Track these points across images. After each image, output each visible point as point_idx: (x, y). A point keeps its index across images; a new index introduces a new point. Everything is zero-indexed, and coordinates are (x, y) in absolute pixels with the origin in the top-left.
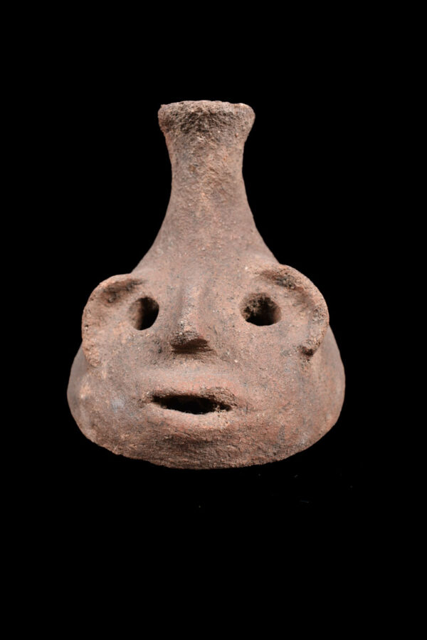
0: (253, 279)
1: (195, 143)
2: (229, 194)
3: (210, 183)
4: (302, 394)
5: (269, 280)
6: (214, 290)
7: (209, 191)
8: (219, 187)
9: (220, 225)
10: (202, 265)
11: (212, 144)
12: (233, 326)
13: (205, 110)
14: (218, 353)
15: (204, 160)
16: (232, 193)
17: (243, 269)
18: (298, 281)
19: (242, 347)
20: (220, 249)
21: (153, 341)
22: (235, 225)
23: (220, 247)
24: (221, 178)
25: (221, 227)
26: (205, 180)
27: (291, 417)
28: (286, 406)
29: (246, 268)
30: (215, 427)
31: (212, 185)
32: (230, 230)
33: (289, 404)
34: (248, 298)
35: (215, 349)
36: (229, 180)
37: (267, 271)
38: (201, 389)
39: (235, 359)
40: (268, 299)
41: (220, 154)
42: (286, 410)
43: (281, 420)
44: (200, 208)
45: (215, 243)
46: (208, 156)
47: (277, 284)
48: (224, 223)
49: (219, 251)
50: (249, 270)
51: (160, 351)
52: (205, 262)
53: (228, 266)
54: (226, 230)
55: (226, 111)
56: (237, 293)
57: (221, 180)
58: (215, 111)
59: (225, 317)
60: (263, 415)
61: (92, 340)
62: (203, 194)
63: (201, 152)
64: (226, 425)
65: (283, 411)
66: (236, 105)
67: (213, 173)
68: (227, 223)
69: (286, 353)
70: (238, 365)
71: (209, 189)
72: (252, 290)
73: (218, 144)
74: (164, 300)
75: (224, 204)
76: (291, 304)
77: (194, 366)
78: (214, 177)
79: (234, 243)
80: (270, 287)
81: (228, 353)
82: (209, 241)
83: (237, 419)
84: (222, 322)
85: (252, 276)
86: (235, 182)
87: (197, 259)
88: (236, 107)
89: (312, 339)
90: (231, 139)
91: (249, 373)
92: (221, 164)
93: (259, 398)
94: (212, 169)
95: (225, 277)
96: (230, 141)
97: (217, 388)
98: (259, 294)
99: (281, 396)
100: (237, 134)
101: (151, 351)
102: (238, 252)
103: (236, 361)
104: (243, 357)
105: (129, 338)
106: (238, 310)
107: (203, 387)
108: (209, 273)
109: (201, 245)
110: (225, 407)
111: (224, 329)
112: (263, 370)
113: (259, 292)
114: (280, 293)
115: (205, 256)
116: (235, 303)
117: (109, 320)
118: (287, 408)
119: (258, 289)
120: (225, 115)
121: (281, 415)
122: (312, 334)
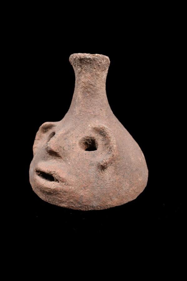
2: (91, 93)
3: (82, 88)
4: (96, 184)
5: (96, 132)
6: (72, 132)
7: (81, 91)
8: (86, 90)
9: (84, 106)
10: (73, 122)
11: (83, 71)
12: (73, 149)
13: (78, 57)
14: (63, 158)
15: (80, 78)
16: (93, 93)
17: (88, 125)
18: (107, 134)
19: (74, 158)
20: (81, 116)
22: (91, 106)
23: (82, 115)
24: (87, 86)
25: (84, 107)
26: (80, 86)
27: (87, 192)
28: (85, 187)
30: (49, 187)
31: (83, 89)
32: (88, 109)
33: (87, 186)
34: (85, 138)
35: (62, 156)
36: (92, 87)
37: (96, 128)
40: (94, 140)
41: (87, 76)
42: (85, 189)
43: (82, 193)
44: (78, 98)
45: (80, 113)
46: (82, 76)
47: (100, 134)
48: (86, 105)
49: (81, 117)
50: (90, 126)
52: (74, 121)
53: (83, 124)
54: (87, 108)
55: (88, 57)
56: (80, 135)
57: (87, 87)
58: (82, 57)
59: (71, 144)
60: (73, 188)
62: (79, 92)
63: (80, 75)
64: (54, 187)
65: (84, 189)
66: (94, 55)
67: (83, 83)
68: (88, 105)
69: (93, 165)
70: (69, 165)
71: (82, 90)
72: (88, 135)
73: (86, 72)
75: (88, 97)
77: (53, 161)
78: (84, 85)
79: (88, 114)
80: (96, 135)
81: (67, 159)
82: (78, 112)
83: (60, 186)
85: (90, 129)
86: (95, 88)
88: (93, 56)
90: (92, 69)
92: (87, 80)
93: (73, 180)
94: (83, 82)
95: (79, 128)
96: (92, 70)
97: (54, 172)
98: (91, 137)
99: (84, 182)
100: (95, 67)
102: (89, 118)
103: (69, 163)
104: (72, 162)
106: (78, 142)
107: (49, 170)
108: (74, 125)
109: (75, 114)
110: (57, 180)
111: (68, 149)
112: (79, 169)
113: (91, 136)
114: (100, 138)
115: (75, 118)
116: (78, 139)
118: (86, 188)
120: (87, 59)
121: (82, 190)
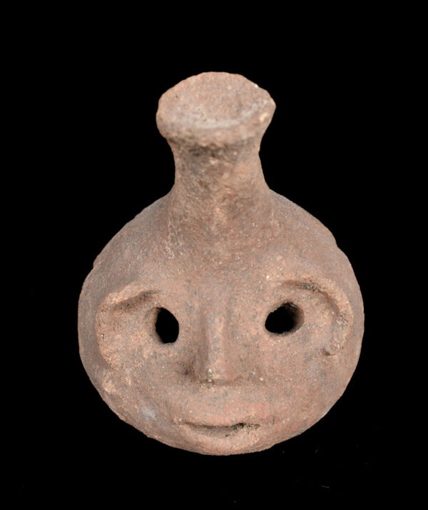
0: (275, 288)
1: (207, 166)
3: (226, 199)
5: (292, 287)
6: (236, 310)
7: (225, 206)
8: (235, 199)
9: (238, 235)
10: (221, 280)
11: (226, 164)
12: (258, 347)
15: (218, 179)
17: (264, 278)
18: (322, 286)
19: (268, 365)
20: (239, 260)
21: (177, 362)
23: (239, 258)
25: (240, 237)
27: (313, 410)
29: (268, 277)
30: (246, 446)
31: (227, 201)
32: (249, 237)
33: (312, 401)
37: (291, 281)
38: (232, 421)
39: (260, 377)
43: (304, 416)
44: (216, 223)
46: (222, 175)
47: (301, 288)
49: (239, 263)
50: (271, 279)
51: (187, 373)
52: (224, 277)
53: (249, 278)
54: (244, 239)
56: (259, 309)
59: (249, 340)
60: (288, 420)
61: (110, 347)
62: (218, 209)
63: (214, 172)
65: (306, 408)
67: (229, 189)
68: (245, 230)
69: (310, 358)
70: (264, 382)
71: (225, 204)
74: (184, 318)
76: (314, 304)
77: (222, 391)
78: (230, 192)
79: (254, 250)
80: (293, 292)
81: (254, 373)
82: (227, 255)
83: (265, 433)
84: (246, 346)
85: (273, 285)
87: (214, 274)
89: (335, 345)
91: (274, 388)
93: (284, 408)
94: (226, 187)
95: (246, 291)
99: (304, 399)
101: (178, 372)
102: (258, 259)
103: (262, 379)
104: (268, 374)
105: (151, 354)
107: (234, 419)
108: (229, 289)
109: (218, 260)
111: (249, 353)
114: (304, 296)
115: (223, 270)
116: (258, 321)
117: (124, 325)
118: (310, 405)
119: (281, 297)
121: (304, 413)
122: (336, 339)
